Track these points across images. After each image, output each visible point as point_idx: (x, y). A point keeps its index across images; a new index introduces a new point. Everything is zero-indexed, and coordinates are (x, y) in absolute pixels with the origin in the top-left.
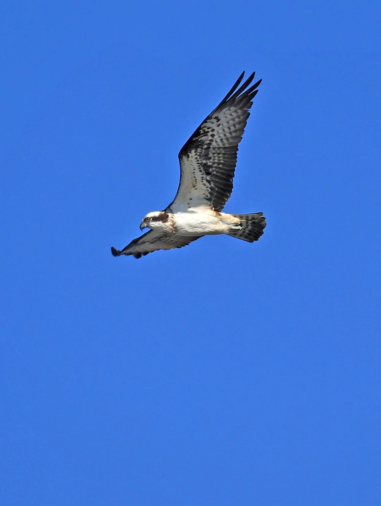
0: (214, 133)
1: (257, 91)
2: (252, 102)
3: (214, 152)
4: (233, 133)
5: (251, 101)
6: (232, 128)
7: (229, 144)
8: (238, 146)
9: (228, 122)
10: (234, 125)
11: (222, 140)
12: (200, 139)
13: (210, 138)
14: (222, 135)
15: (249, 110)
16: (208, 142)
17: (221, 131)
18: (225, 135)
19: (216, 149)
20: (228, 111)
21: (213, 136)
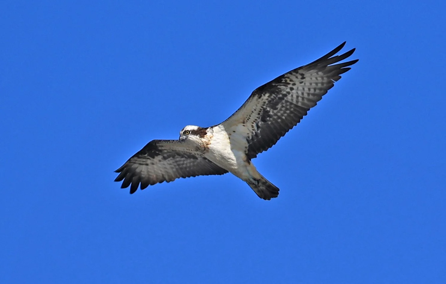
0: (294, 87)
1: (350, 69)
2: (340, 77)
3: (284, 105)
4: (310, 96)
5: (340, 75)
6: (312, 91)
7: (303, 104)
8: (309, 110)
9: (311, 84)
10: (315, 89)
11: (298, 97)
12: (279, 87)
13: (288, 90)
14: (300, 93)
15: (334, 82)
16: (285, 93)
17: (301, 88)
18: (303, 94)
19: (288, 104)
20: (315, 74)
21: (292, 89)
